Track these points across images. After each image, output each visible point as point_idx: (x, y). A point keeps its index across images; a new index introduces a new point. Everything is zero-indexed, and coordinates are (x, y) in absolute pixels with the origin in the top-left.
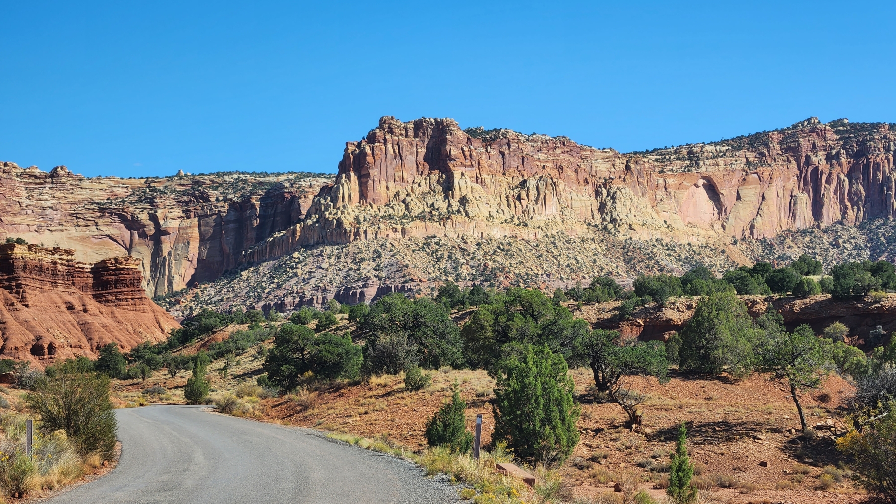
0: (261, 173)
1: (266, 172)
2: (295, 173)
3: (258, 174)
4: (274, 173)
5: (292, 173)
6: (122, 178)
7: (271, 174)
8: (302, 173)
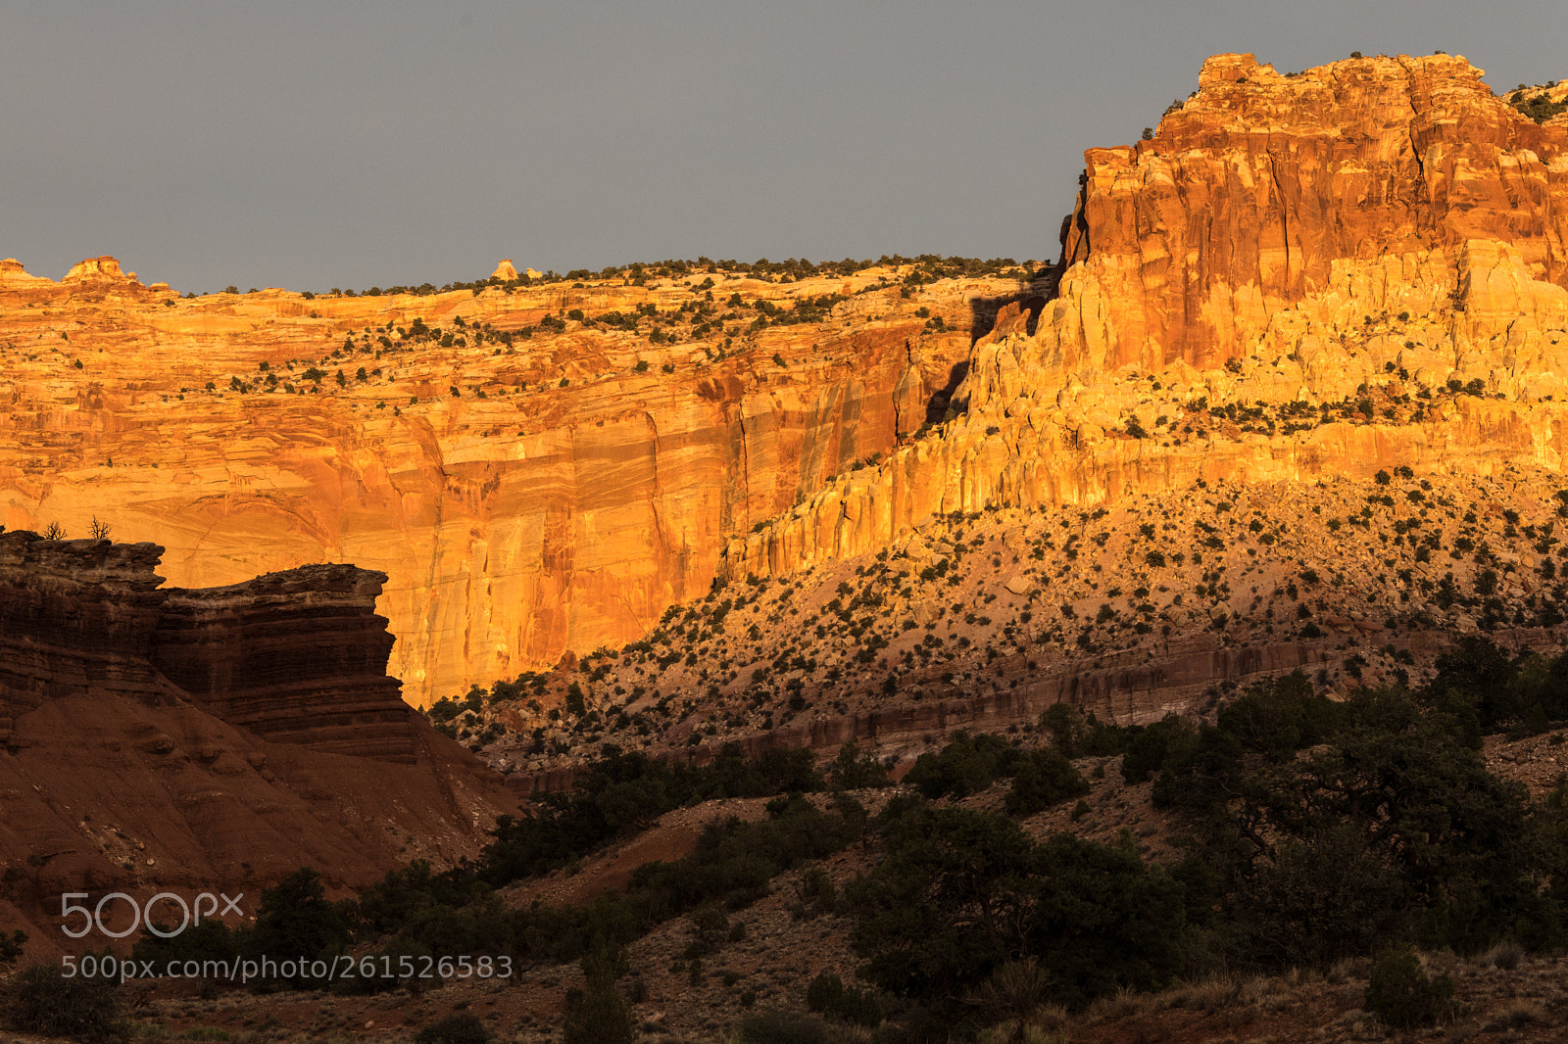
0: (789, 265)
1: (804, 262)
2: (907, 261)
3: (776, 268)
4: (832, 265)
5: (894, 262)
6: (309, 296)
7: (824, 267)
8: (928, 260)
